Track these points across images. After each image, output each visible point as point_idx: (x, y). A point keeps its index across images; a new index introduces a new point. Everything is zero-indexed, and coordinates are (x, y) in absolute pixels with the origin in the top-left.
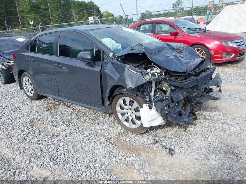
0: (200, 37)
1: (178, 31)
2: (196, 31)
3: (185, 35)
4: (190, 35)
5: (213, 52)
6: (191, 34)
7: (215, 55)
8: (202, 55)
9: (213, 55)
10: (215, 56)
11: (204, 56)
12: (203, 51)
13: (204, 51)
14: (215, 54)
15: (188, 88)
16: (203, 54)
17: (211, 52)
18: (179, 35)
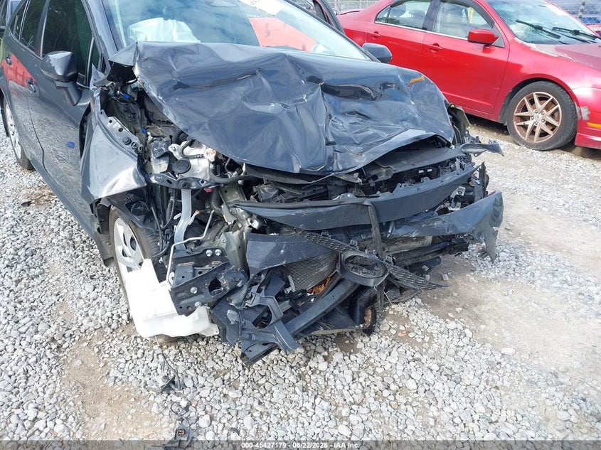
0: (559, 58)
1: (497, 30)
2: (558, 37)
3: (512, 47)
4: (528, 49)
5: (585, 113)
6: (533, 46)
7: (589, 121)
8: (552, 115)
9: (583, 123)
10: (590, 124)
11: (558, 121)
12: (555, 104)
13: (559, 106)
14: (593, 118)
15: (319, 232)
16: (556, 115)
17: (580, 111)
18: (496, 43)
